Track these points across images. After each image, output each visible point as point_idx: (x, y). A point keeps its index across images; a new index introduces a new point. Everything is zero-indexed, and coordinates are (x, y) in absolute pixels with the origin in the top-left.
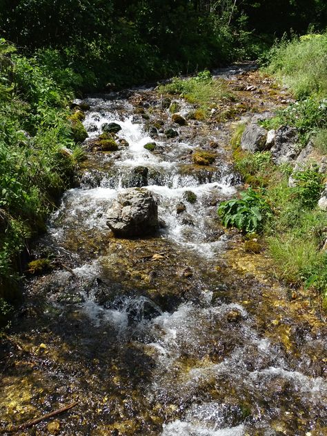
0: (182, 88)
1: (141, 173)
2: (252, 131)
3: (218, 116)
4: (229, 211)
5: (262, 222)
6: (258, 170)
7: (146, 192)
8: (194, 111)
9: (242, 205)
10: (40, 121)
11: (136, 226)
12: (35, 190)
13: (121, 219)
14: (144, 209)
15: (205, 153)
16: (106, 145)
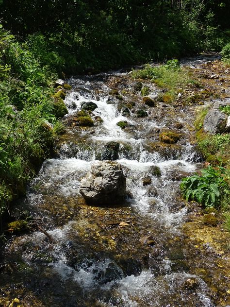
0: (153, 74)
1: (113, 148)
2: (214, 115)
3: (184, 100)
4: (190, 186)
5: (220, 198)
6: (218, 150)
7: (116, 165)
8: (163, 94)
9: (203, 181)
10: (27, 97)
11: (106, 195)
12: (19, 159)
13: (93, 188)
14: (114, 180)
15: (170, 133)
16: (83, 121)
